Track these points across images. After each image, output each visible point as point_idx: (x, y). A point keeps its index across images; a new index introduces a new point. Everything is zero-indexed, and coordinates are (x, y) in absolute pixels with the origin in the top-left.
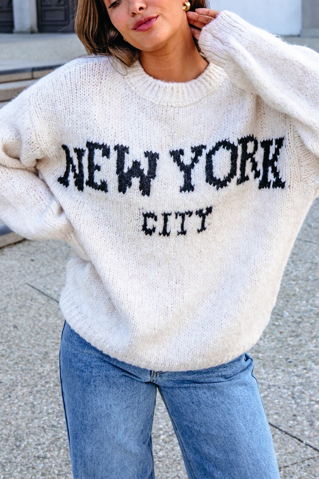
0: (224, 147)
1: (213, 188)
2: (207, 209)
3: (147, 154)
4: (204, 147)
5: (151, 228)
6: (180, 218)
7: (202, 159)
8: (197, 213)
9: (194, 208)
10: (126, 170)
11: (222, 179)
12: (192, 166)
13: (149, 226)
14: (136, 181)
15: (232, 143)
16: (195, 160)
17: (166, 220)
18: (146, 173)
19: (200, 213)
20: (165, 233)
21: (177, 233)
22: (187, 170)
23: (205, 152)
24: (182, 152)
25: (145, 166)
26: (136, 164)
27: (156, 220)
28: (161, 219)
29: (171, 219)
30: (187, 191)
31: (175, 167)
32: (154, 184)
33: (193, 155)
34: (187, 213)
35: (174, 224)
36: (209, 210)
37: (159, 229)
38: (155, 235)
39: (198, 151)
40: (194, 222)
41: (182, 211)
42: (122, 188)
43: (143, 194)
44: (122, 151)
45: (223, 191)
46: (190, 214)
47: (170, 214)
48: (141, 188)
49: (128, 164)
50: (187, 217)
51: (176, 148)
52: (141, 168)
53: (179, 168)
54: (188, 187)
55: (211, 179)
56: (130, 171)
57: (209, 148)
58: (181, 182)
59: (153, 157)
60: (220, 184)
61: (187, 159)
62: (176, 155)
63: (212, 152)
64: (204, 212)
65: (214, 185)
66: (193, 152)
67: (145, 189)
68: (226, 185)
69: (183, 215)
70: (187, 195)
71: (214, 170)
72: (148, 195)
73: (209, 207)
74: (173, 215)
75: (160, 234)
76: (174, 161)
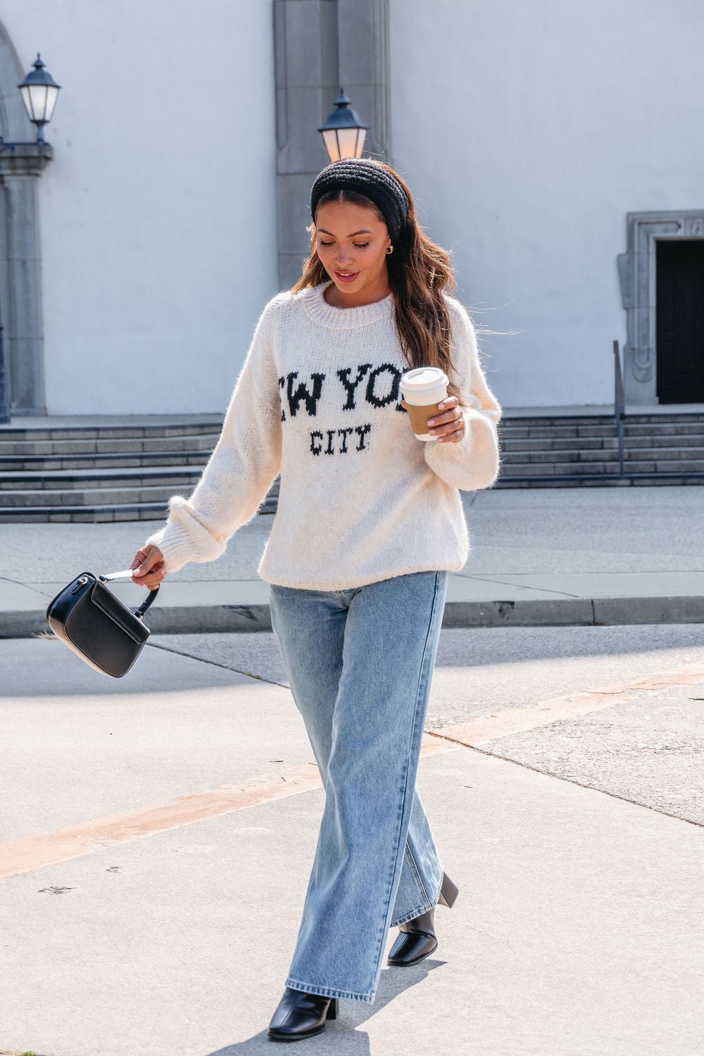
0: (389, 371)
1: (370, 406)
2: (365, 426)
3: (313, 376)
4: (370, 366)
5: (318, 447)
6: (342, 435)
7: (366, 378)
8: (357, 430)
9: (354, 426)
10: (293, 395)
11: (381, 399)
12: (356, 384)
13: (316, 446)
14: (302, 403)
15: (397, 369)
16: (359, 379)
17: (330, 438)
18: (311, 394)
19: (359, 430)
20: (330, 451)
21: (339, 451)
22: (350, 388)
23: (370, 371)
24: (349, 371)
25: (310, 388)
26: (302, 387)
27: (322, 438)
28: (326, 437)
29: (335, 436)
30: (349, 409)
31: (341, 385)
32: (319, 404)
33: (359, 374)
34: (348, 430)
35: (337, 441)
36: (368, 428)
37: (325, 447)
38: (322, 453)
39: (363, 369)
40: (353, 439)
41: (344, 428)
42: (293, 413)
43: (310, 414)
44: (293, 376)
45: (380, 410)
46: (350, 430)
47: (334, 432)
48: (307, 409)
49: (295, 388)
50: (348, 433)
51: (344, 367)
52: (307, 389)
53: (344, 387)
54: (350, 405)
55: (370, 397)
56: (296, 394)
57: (375, 368)
58: (345, 401)
59: (318, 379)
60: (378, 403)
61: (351, 378)
62: (343, 374)
63: (377, 372)
64: (363, 429)
65: (372, 404)
66: (359, 370)
67: (312, 409)
68: (384, 406)
69: (344, 432)
70: (349, 412)
71: (374, 389)
72: (315, 414)
73: (367, 424)
74: (337, 433)
75: (326, 453)
76: (340, 380)
